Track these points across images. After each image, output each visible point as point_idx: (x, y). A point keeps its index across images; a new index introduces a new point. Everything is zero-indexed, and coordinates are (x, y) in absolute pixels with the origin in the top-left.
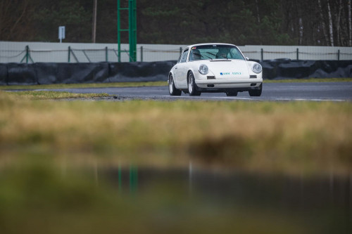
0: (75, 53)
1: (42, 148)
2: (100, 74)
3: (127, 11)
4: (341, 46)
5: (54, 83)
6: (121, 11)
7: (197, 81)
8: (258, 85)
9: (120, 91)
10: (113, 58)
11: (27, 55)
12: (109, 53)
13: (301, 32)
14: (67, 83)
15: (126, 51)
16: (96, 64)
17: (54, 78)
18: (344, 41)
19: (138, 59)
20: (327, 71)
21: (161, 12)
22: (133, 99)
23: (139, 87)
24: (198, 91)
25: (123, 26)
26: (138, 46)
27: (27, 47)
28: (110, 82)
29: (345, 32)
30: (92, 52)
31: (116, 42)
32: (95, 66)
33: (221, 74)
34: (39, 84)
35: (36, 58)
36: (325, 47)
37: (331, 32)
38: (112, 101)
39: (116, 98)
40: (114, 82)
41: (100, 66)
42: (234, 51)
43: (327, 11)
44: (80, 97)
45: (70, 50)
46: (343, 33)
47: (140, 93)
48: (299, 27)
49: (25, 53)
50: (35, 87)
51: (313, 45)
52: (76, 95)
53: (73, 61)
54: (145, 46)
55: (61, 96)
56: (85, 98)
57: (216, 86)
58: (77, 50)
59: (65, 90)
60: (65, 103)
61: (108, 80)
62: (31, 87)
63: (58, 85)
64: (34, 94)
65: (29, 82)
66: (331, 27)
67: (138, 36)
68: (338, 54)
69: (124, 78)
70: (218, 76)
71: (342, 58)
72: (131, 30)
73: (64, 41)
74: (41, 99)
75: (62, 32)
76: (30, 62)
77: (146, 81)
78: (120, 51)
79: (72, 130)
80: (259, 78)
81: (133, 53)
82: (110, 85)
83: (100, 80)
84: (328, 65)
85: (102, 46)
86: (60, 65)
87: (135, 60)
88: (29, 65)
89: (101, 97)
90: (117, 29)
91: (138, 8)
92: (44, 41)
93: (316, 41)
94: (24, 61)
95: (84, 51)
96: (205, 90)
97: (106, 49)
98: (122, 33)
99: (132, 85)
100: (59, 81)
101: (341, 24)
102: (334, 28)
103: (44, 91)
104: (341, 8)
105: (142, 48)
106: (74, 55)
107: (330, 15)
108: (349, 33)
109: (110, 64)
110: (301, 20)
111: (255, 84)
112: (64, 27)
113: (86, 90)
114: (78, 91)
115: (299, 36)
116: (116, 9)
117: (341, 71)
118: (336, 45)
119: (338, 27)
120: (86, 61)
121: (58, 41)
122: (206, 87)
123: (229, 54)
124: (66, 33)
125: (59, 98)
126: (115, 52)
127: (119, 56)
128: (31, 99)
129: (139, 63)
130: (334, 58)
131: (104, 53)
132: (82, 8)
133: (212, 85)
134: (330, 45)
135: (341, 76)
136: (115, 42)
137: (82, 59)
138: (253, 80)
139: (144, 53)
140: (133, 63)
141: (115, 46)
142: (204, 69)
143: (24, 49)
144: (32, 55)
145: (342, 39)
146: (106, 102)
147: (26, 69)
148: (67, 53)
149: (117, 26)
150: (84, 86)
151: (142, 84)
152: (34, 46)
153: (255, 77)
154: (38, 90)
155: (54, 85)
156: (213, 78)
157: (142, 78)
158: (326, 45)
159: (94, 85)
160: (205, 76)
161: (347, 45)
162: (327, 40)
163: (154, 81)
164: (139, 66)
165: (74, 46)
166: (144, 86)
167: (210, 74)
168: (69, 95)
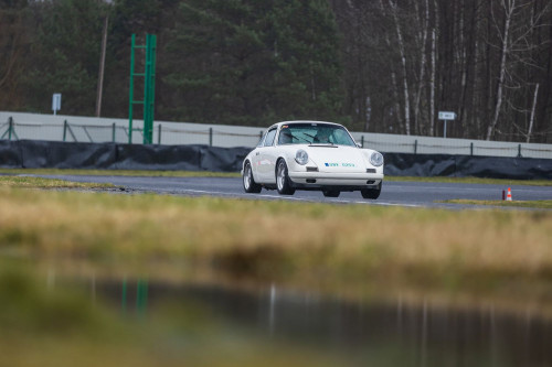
0: (73, 129)
1: (21, 251)
2: (105, 157)
3: (143, 77)
4: (420, 135)
5: (44, 166)
6: (134, 77)
7: (291, 173)
8: (376, 183)
9: (129, 181)
10: (122, 139)
11: (11, 129)
12: (117, 130)
13: (368, 115)
14: (61, 168)
15: (138, 129)
16: (100, 144)
17: (43, 161)
18: (424, 128)
19: (155, 141)
20: (400, 166)
21: (186, 81)
22: (145, 192)
23: (154, 177)
24: (290, 188)
25: (137, 97)
26: (156, 124)
27: (11, 119)
28: (116, 169)
29: (426, 117)
30: (95, 129)
31: (127, 117)
32: (97, 148)
33: (327, 165)
34: (24, 167)
35: (22, 134)
36: (398, 136)
37: (407, 116)
38: (118, 193)
39: (123, 190)
40: (123, 169)
41: (105, 148)
42: (338, 133)
43: (403, 88)
44: (76, 187)
45: (66, 125)
46: (423, 119)
47: (156, 186)
48: (366, 108)
49: (7, 127)
50: (18, 171)
51: (383, 132)
52: (71, 184)
53: (69, 139)
54: (165, 124)
55: (52, 184)
56: (83, 188)
57: (319, 182)
58: (75, 126)
59: (58, 176)
60: (54, 193)
61: (114, 166)
62: (14, 171)
63: (49, 170)
64: (16, 180)
65: (12, 165)
66: (407, 110)
67: (156, 111)
68: (415, 145)
69: (135, 165)
70: (321, 167)
71: (420, 151)
72: (147, 102)
73: (59, 113)
74: (25, 187)
75: (57, 100)
76: (13, 138)
77: (164, 170)
78: (131, 129)
79: (62, 229)
80: (379, 173)
81: (148, 133)
82: (117, 173)
83: (104, 166)
84: (401, 160)
85: (109, 122)
86: (53, 144)
87: (151, 142)
88: (12, 143)
89: (104, 188)
90: (128, 101)
91: (157, 74)
92: (33, 112)
93: (388, 127)
94: (6, 137)
95: (84, 127)
96: (301, 187)
97: (114, 126)
98: (134, 105)
99: (146, 174)
100: (50, 164)
101: (421, 107)
102: (412, 111)
103: (29, 177)
104: (421, 86)
105: (160, 127)
106: (71, 132)
107: (407, 95)
108: (430, 118)
109: (117, 146)
110: (368, 99)
111: (373, 182)
112: (59, 95)
113: (84, 179)
114: (75, 178)
115: (366, 121)
116: (129, 75)
117: (418, 167)
118: (413, 133)
119: (417, 111)
120: (87, 140)
121: (52, 113)
122: (304, 182)
123: (331, 137)
124: (63, 102)
125: (49, 188)
126: (125, 130)
127: (130, 135)
128: (13, 187)
129: (156, 146)
130: (409, 150)
131: (110, 130)
132: (85, 71)
133: (313, 180)
134: (406, 134)
135: (417, 174)
136: (125, 116)
137: (82, 137)
138: (371, 175)
139: (162, 133)
140: (148, 145)
141: (125, 123)
142: (302, 157)
143: (6, 120)
144: (16, 129)
145: (421, 126)
146: (109, 195)
147: (8, 147)
148: (62, 129)
149: (128, 98)
150: (82, 172)
151: (158, 174)
152: (19, 117)
153: (373, 171)
154: (22, 174)
155: (43, 170)
156: (315, 169)
157: (158, 166)
158: (399, 133)
159: (96, 172)
160: (304, 167)
161: (427, 135)
162: (402, 126)
163: (173, 170)
164: (156, 150)
165: (72, 120)
166: (161, 176)
167: (310, 164)
168: (62, 183)
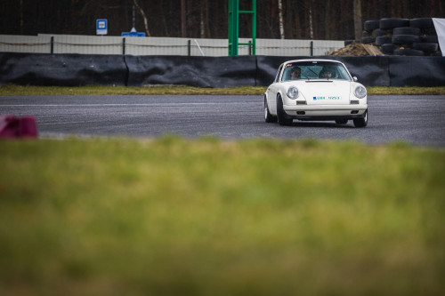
7: (286, 107)
8: (360, 113)
33: (315, 98)
57: (307, 113)
70: (310, 101)
80: (363, 104)
111: (357, 111)
122: (295, 114)
133: (302, 112)
138: (355, 106)
142: (293, 92)
153: (357, 102)
156: (304, 103)
160: (295, 101)
167: (300, 98)
